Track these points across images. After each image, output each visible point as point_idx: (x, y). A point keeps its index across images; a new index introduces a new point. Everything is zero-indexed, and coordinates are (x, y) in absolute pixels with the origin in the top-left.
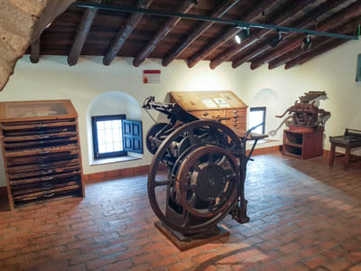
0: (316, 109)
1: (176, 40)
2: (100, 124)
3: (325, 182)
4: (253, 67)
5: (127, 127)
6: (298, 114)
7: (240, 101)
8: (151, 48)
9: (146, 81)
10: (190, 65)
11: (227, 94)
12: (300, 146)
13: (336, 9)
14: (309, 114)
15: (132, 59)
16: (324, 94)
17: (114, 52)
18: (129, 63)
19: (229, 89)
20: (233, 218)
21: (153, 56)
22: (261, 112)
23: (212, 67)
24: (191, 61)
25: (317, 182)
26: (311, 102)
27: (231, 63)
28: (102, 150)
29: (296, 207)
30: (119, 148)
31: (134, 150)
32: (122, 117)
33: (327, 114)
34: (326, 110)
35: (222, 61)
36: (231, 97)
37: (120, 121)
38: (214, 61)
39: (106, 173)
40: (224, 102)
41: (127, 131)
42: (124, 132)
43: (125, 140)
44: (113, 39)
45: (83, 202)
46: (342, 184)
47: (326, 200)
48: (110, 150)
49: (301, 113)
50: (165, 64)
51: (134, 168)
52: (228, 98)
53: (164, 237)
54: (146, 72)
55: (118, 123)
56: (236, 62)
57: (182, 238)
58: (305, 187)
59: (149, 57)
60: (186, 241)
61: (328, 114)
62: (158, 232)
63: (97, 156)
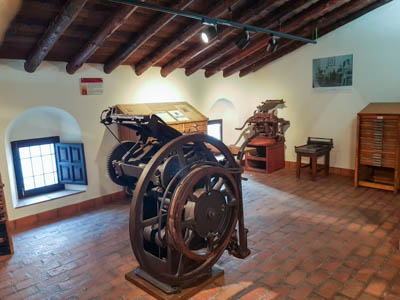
0: (275, 118)
1: (123, 40)
2: (23, 151)
3: (299, 195)
4: (208, 75)
5: (62, 152)
6: (258, 124)
7: (198, 113)
8: (92, 49)
9: (84, 92)
10: (138, 72)
11: (183, 106)
12: (263, 159)
13: (298, 10)
14: (270, 124)
15: (65, 64)
16: (282, 102)
17: (42, 54)
18: (60, 70)
19: (183, 100)
20: (230, 254)
21: (92, 60)
22: (218, 125)
23: (164, 74)
24: (139, 66)
25: (292, 196)
26: (270, 111)
27: (184, 70)
28: (28, 186)
29: (282, 227)
30: (53, 180)
31: (74, 181)
32: (55, 140)
33: (286, 124)
34: (286, 119)
35: (175, 68)
36: (188, 108)
37: (52, 145)
38: (166, 68)
39: (37, 215)
40: (181, 114)
41: (63, 157)
42: (58, 159)
43: (60, 169)
44: (41, 35)
45: (12, 261)
46: (317, 196)
47: (309, 215)
48: (40, 184)
49: (262, 123)
50: (107, 70)
51: (77, 205)
52: (185, 111)
53: (144, 293)
54: (84, 80)
55: (49, 149)
56: (190, 69)
57: (169, 289)
58: (283, 204)
59: (87, 62)
60: (175, 293)
61: (288, 123)
62: (134, 287)
63: (23, 194)
